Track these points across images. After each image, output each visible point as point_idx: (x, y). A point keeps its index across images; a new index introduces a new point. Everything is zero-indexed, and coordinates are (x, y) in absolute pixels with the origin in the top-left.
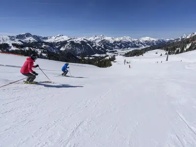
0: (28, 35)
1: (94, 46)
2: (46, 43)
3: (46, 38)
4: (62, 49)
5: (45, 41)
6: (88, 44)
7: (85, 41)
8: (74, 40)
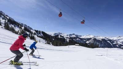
0: (73, 34)
1: (115, 43)
2: (79, 38)
3: (81, 36)
4: (87, 42)
5: (80, 37)
6: (108, 42)
7: (106, 39)
8: (97, 38)
